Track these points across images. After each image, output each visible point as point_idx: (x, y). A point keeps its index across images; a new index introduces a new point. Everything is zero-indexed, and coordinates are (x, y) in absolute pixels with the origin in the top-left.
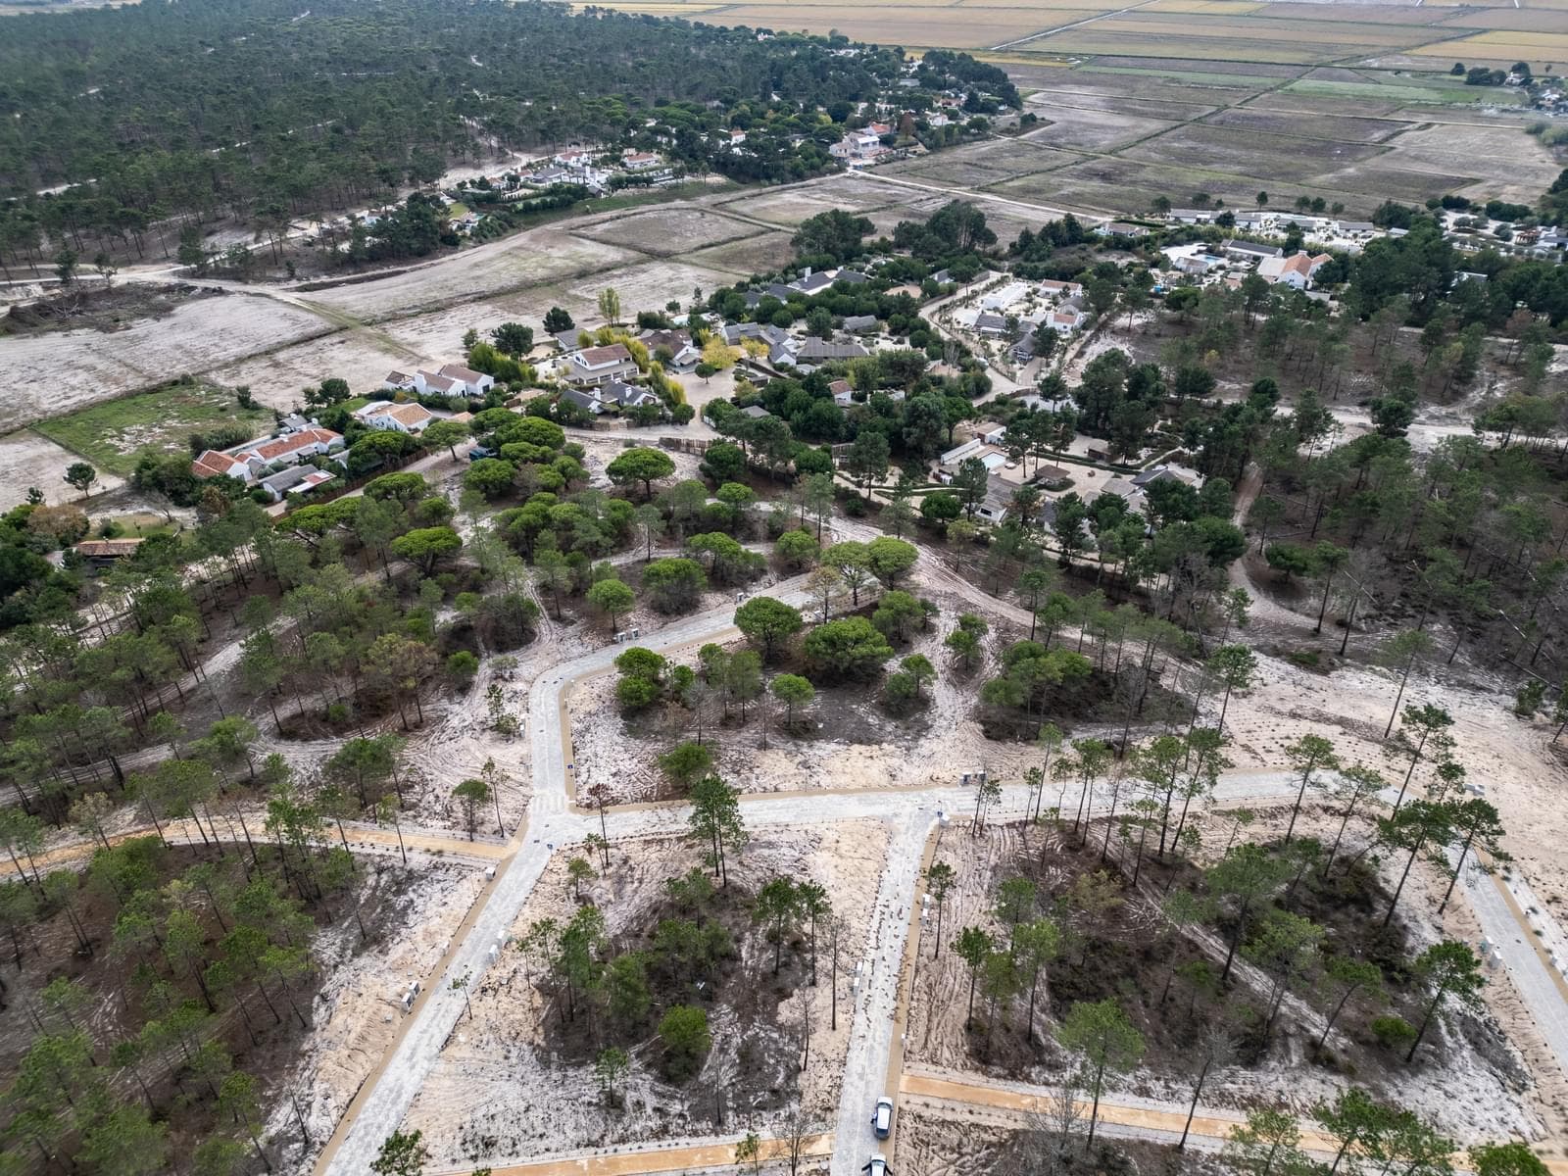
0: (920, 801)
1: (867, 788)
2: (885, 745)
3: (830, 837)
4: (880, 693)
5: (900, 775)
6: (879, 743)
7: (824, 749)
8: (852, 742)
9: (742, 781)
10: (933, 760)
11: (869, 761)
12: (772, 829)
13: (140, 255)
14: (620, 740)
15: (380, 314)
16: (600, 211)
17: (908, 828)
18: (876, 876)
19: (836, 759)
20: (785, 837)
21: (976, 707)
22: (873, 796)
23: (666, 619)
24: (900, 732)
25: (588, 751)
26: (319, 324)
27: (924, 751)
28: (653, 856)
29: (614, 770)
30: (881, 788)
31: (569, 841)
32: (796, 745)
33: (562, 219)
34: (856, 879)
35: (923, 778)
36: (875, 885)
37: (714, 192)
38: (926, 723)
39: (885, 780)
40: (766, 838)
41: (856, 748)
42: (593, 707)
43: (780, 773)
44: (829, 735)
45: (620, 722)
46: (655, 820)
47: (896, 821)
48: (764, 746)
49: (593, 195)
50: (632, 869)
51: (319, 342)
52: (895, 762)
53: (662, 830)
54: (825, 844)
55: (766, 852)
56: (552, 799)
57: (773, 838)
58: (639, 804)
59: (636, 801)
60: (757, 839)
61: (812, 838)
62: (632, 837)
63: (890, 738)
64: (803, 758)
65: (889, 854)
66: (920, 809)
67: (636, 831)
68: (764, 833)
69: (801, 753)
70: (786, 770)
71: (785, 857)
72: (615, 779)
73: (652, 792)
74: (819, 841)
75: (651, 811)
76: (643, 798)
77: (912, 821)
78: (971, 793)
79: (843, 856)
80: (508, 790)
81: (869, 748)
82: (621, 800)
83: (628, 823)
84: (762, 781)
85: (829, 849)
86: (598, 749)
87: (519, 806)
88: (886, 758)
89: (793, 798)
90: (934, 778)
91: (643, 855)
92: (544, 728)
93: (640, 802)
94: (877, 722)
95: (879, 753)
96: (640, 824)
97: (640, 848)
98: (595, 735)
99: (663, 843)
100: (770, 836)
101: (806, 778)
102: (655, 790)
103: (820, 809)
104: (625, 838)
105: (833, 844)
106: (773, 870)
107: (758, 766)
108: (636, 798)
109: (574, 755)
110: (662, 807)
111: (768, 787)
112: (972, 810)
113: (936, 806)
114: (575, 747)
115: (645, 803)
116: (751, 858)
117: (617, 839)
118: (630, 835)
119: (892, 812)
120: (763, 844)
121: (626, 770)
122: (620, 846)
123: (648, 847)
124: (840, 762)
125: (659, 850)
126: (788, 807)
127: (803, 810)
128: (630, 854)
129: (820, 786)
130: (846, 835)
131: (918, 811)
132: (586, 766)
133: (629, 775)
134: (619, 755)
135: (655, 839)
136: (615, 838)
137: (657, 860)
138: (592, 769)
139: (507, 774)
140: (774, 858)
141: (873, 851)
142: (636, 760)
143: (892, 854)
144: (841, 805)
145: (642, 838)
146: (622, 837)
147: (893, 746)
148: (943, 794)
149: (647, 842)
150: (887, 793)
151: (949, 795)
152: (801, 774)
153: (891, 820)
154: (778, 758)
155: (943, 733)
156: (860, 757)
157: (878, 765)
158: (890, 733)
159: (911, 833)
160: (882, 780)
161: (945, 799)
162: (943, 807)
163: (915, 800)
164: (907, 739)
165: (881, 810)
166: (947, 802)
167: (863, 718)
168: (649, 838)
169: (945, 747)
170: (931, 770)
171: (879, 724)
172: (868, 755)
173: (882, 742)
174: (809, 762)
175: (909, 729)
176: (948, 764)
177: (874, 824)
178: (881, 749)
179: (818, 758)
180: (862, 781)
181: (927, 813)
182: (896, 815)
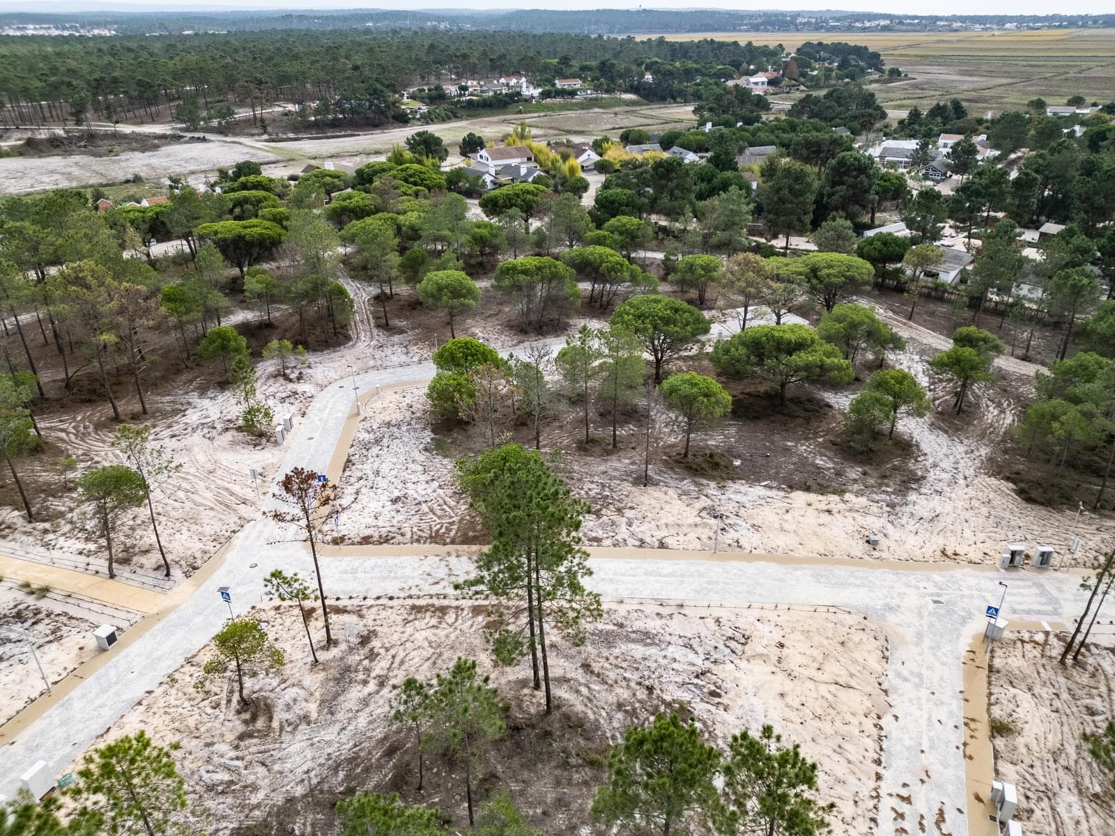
0: (931, 589)
1: (825, 557)
2: (848, 496)
3: (764, 637)
4: (828, 432)
5: (883, 543)
6: (841, 492)
7: (742, 494)
8: (792, 487)
9: (602, 526)
10: (940, 525)
11: (825, 518)
12: (651, 609)
13: (154, 120)
14: (421, 457)
15: (325, 154)
16: (530, 112)
17: (920, 636)
18: (868, 724)
19: (767, 508)
20: (676, 626)
21: (991, 460)
22: (841, 572)
23: (521, 337)
24: (871, 481)
25: (368, 468)
26: (272, 157)
28: (420, 636)
29: (397, 493)
30: (854, 561)
32: (696, 484)
33: (498, 115)
34: (827, 727)
35: (928, 550)
36: (871, 745)
37: (627, 105)
38: (913, 473)
39: (859, 548)
40: (638, 625)
41: (800, 497)
42: (395, 417)
43: (670, 520)
44: (753, 474)
45: (428, 436)
46: (441, 573)
47: (892, 619)
48: (643, 480)
49: (526, 100)
50: (372, 656)
51: (265, 166)
52: (873, 522)
54: (754, 647)
55: (638, 651)
57: (653, 625)
58: (421, 546)
59: (418, 541)
60: (621, 626)
61: (730, 635)
62: (391, 598)
63: (856, 487)
64: (709, 502)
65: (891, 681)
66: (935, 602)
67: (401, 589)
68: (635, 614)
69: (706, 496)
70: (679, 517)
71: (675, 666)
72: (394, 507)
73: (449, 530)
74: (743, 640)
75: (438, 558)
76: (431, 537)
77: (924, 622)
78: (1029, 583)
79: (794, 674)
80: (218, 507)
81: (821, 497)
82: (393, 538)
83: (392, 575)
84: (637, 530)
85: (764, 658)
86: (384, 465)
87: (223, 532)
88: (855, 515)
89: (692, 561)
90: (949, 553)
91: (403, 633)
92: (316, 435)
93: (425, 543)
94: (830, 465)
95: (842, 506)
96: (413, 578)
97: (400, 618)
98: (386, 449)
99: (444, 614)
100: (648, 621)
101: (716, 532)
102: (455, 527)
103: (742, 583)
104: (378, 598)
105: (774, 652)
106: (650, 689)
107: (631, 508)
108: (420, 536)
109: (344, 471)
110: (460, 553)
111: (648, 540)
112: (1039, 612)
113: (965, 599)
114: (349, 461)
115: (433, 545)
116: (607, 659)
117: (365, 598)
118: (390, 595)
119: (881, 603)
120: (633, 635)
121: (415, 496)
122: (364, 611)
123: (416, 619)
124: (773, 515)
125: (433, 626)
126: (683, 576)
127: (710, 583)
128: (378, 628)
129: (740, 547)
130: (797, 636)
131: (932, 605)
132: (357, 486)
133: (420, 503)
134: (412, 476)
135: (433, 606)
136: (362, 596)
137: (426, 644)
138: (364, 490)
139: (230, 486)
140: (654, 665)
141: (856, 673)
142: (436, 484)
143: (897, 682)
144: (781, 580)
145: (410, 602)
146: (375, 596)
147: (863, 498)
148: (973, 580)
149: (417, 609)
150: (866, 569)
151: (987, 584)
152: (706, 525)
153: (881, 616)
154: (666, 498)
155: (946, 488)
156: (809, 509)
157: (842, 524)
158: (855, 480)
159: (928, 643)
160: (852, 547)
161: (980, 590)
162: (978, 602)
163: (921, 585)
164: (885, 492)
165: (859, 597)
166: (986, 594)
167: (806, 458)
168: (422, 602)
169: (956, 507)
170: (939, 541)
171: (833, 468)
172: (822, 507)
173: (844, 492)
174: (720, 508)
175: (884, 477)
176: (969, 533)
177: (849, 619)
178: (845, 501)
179: (734, 505)
180: (817, 547)
181: (951, 611)
182: (891, 608)
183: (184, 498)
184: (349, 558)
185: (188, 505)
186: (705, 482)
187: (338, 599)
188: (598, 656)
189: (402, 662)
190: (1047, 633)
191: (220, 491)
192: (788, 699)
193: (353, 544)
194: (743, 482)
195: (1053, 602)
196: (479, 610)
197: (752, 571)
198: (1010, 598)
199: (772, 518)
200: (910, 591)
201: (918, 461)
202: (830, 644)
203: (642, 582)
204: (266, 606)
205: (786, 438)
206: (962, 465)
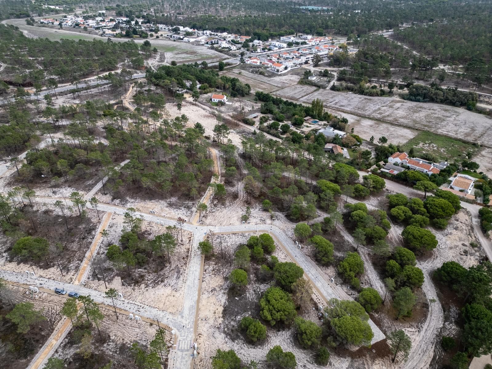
0: (187, 327)
1: (198, 309)
2: (222, 319)
3: (177, 294)
6: (223, 317)
7: (223, 299)
8: (225, 308)
10: (212, 338)
17: (175, 320)
18: (157, 306)
19: (216, 300)
22: (194, 311)
27: (217, 334)
28: (182, 250)
30: (197, 315)
31: (195, 234)
34: (156, 300)
35: (201, 331)
36: (153, 306)
41: (221, 309)
43: (211, 283)
44: (230, 300)
46: (197, 251)
48: (226, 279)
52: (211, 322)
53: (192, 252)
54: (174, 292)
55: (175, 276)
57: (181, 278)
63: (227, 323)
64: (218, 290)
65: (165, 312)
66: (184, 326)
67: (194, 247)
68: (184, 276)
69: (221, 290)
71: (171, 281)
74: (176, 291)
77: (178, 322)
78: (189, 348)
79: (167, 297)
80: (219, 222)
81: (221, 313)
84: (208, 277)
86: (234, 239)
88: (214, 318)
89: (198, 286)
90: (200, 335)
92: (247, 228)
95: (217, 317)
97: (187, 248)
98: (241, 238)
99: (187, 252)
101: (207, 290)
103: (191, 293)
105: (173, 295)
106: (167, 278)
107: (215, 276)
109: (232, 234)
112: (179, 346)
114: (236, 234)
117: (192, 243)
120: (179, 276)
122: (189, 244)
126: (194, 284)
127: (191, 287)
128: (185, 245)
129: (203, 294)
130: (176, 299)
131: (183, 325)
134: (230, 243)
143: (165, 313)
145: (191, 248)
147: (221, 322)
148: (190, 337)
149: (189, 249)
150: (195, 316)
151: (189, 339)
152: (209, 288)
153: (180, 314)
154: (219, 282)
155: (228, 345)
156: (216, 309)
157: (210, 315)
158: (230, 323)
159: (173, 321)
160: (202, 315)
161: (187, 336)
162: (183, 335)
163: (189, 325)
164: (225, 328)
165: (186, 312)
166: (185, 337)
167: (241, 315)
168: (190, 249)
169: (219, 344)
170: (205, 335)
171: (236, 320)
172: (216, 312)
173: (224, 318)
174: (215, 292)
175: (232, 331)
176: (208, 343)
177: (180, 309)
178: (219, 317)
179: (217, 294)
180: (202, 308)
181: (181, 328)
182: (182, 317)
184: (203, 239)
186: (227, 291)
187: (192, 240)
188: (175, 271)
190: (173, 345)
191: (224, 221)
193: (207, 239)
194: (227, 298)
195: (182, 351)
196: (187, 256)
197: (195, 295)
198: (184, 342)
199: (212, 301)
200: (187, 322)
201: (243, 344)
202: (173, 304)
203: (192, 278)
204: (192, 233)
205: (253, 313)
206: (243, 356)
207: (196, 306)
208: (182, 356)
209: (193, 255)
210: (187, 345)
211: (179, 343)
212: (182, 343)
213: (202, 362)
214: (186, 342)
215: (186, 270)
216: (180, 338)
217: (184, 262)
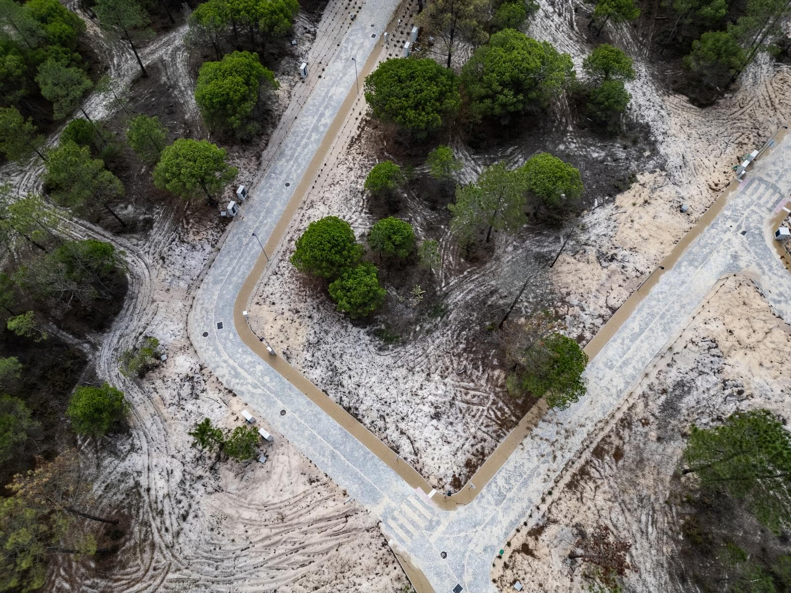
1: (681, 244)
2: (639, 177)
3: (716, 329)
4: (564, 115)
5: (687, 205)
6: (633, 179)
8: (611, 195)
9: (570, 325)
10: (691, 165)
12: (662, 364)
14: (387, 360)
17: (759, 265)
19: (621, 228)
22: (694, 248)
23: (253, 150)
24: (633, 152)
25: (370, 403)
27: (674, 161)
28: (599, 501)
30: (691, 234)
31: (491, 558)
32: (568, 237)
38: (640, 125)
39: (683, 221)
40: (670, 382)
41: (624, 199)
43: (594, 285)
45: (359, 333)
46: (546, 448)
47: (742, 264)
52: (669, 192)
53: (569, 456)
54: (725, 344)
55: (690, 400)
56: (405, 507)
58: (506, 438)
59: (499, 436)
60: (664, 391)
61: (707, 347)
62: (550, 493)
63: (634, 165)
64: (595, 250)
65: (776, 309)
66: (744, 233)
67: (545, 481)
68: (661, 377)
69: (586, 244)
70: (596, 278)
71: (712, 392)
72: (443, 421)
73: (501, 409)
74: (714, 345)
75: (529, 438)
76: (501, 426)
77: (753, 254)
78: (757, 182)
79: (752, 345)
80: (342, 539)
81: (632, 192)
82: (483, 448)
83: (525, 476)
84: (591, 309)
85: (734, 348)
86: (377, 391)
87: (380, 552)
88: (658, 193)
89: (637, 308)
90: (714, 187)
91: (589, 509)
92: (281, 406)
93: (505, 434)
94: (603, 154)
95: (647, 191)
96: (538, 467)
97: (574, 501)
98: (352, 373)
99: (588, 474)
100: (670, 374)
101: (622, 273)
102: (501, 404)
103: (673, 303)
104: (543, 500)
105: (731, 338)
106: (719, 419)
107: (568, 294)
108: (495, 432)
109: (360, 420)
110: (534, 422)
111: (603, 313)
112: (777, 202)
113: (750, 220)
114: (348, 409)
115: (511, 431)
116: (686, 420)
117: (538, 508)
118: (546, 491)
119: (729, 257)
120: (677, 392)
121: (441, 400)
122: (552, 517)
123: (581, 493)
124: (629, 230)
125: (596, 488)
126: (647, 324)
127: (662, 317)
128: (575, 521)
129: (642, 273)
130: (728, 319)
131: (744, 238)
132: (392, 427)
133: (452, 405)
134: (410, 384)
135: (575, 474)
136: (534, 508)
137: (610, 503)
138: (402, 425)
139: (314, 515)
140: (704, 403)
141: (764, 318)
142: (436, 377)
143: (778, 306)
144: (683, 283)
145: (562, 484)
146: (540, 501)
147: (647, 174)
148: (739, 201)
149: (572, 485)
150: (700, 235)
151: (746, 199)
152: (613, 272)
153: (738, 267)
154: (572, 267)
155: (664, 126)
156: (637, 208)
157: (661, 207)
158: (627, 159)
159: (766, 268)
160: (681, 223)
161: (748, 207)
162: (755, 217)
163: (728, 225)
164: (648, 157)
165: (718, 261)
166: (753, 207)
167: (585, 156)
168: (567, 478)
169: (684, 142)
170: (702, 180)
171: (607, 155)
172: (640, 201)
173: (634, 176)
174: (604, 250)
175: (635, 142)
176: (706, 161)
177: (731, 283)
178: (643, 185)
179: (605, 239)
180: (668, 238)
181: (753, 235)
182: (735, 257)
183: (306, 558)
184: (484, 491)
185: (318, 560)
186: (570, 231)
187: (525, 524)
188: (681, 423)
189: (615, 526)
191: (315, 526)
192: (765, 364)
193: (468, 477)
194: (586, 212)
195: (775, 189)
196: (599, 453)
197: (666, 288)
198: (762, 202)
199: (632, 234)
200: (729, 235)
201: (630, 109)
202: (742, 310)
203: (637, 350)
204: (498, 572)
205: (553, 142)
206: (648, 94)
207: (684, 255)
208: (780, 178)
209: (576, 442)
210: (756, 189)
211: (774, 206)
212: (767, 202)
213: (740, 139)
214: (755, 197)
215: (639, 392)
216: (768, 217)
217: (626, 433)
